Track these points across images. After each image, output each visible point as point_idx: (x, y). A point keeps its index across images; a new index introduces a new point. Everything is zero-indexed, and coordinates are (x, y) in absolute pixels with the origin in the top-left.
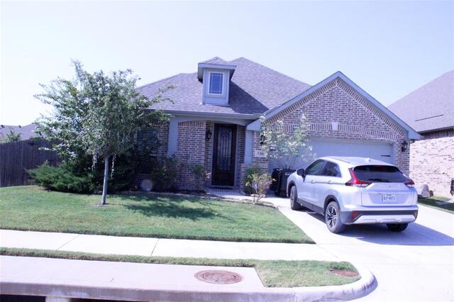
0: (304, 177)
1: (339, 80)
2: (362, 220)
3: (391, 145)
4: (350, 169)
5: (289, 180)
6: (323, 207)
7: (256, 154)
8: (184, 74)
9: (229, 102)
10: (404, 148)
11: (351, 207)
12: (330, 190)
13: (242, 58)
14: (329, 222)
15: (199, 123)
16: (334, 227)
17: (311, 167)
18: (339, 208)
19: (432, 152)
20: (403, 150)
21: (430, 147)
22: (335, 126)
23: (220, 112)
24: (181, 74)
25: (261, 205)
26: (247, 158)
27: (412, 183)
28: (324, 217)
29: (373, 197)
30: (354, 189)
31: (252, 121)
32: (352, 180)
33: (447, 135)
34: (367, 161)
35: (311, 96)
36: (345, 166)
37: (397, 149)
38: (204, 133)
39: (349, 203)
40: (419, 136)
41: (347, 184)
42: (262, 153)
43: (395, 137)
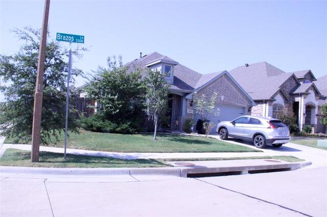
0: (234, 124)
1: (225, 75)
2: (276, 142)
3: (244, 108)
6: (252, 137)
7: (188, 111)
9: (174, 83)
16: (261, 146)
18: (264, 138)
20: (249, 111)
22: (222, 98)
25: (211, 138)
26: (184, 114)
30: (272, 130)
31: (187, 94)
32: (271, 126)
35: (213, 82)
36: (265, 120)
37: (247, 110)
41: (268, 128)
42: (190, 111)
43: (246, 105)
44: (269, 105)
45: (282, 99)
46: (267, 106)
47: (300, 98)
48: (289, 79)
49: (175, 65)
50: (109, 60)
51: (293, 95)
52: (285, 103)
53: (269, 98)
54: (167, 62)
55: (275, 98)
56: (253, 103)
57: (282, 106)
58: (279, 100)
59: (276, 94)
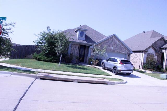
0: (107, 61)
1: (114, 36)
2: (122, 72)
3: (126, 54)
4: (120, 61)
5: (102, 62)
6: (112, 69)
7: (92, 54)
8: (71, 29)
9: (85, 40)
10: (129, 55)
11: (120, 69)
12: (115, 65)
13: (85, 25)
14: (114, 72)
15: (77, 45)
16: (115, 73)
17: (109, 59)
18: (117, 69)
19: (135, 57)
20: (129, 56)
21: (135, 55)
22: (112, 48)
23: (83, 42)
24: (69, 29)
25: (95, 67)
26: (89, 55)
27: (132, 64)
28: (113, 71)
29: (125, 67)
30: (121, 65)
31: (91, 45)
32: (120, 63)
33: (140, 53)
34: (123, 59)
35: (107, 40)
36: (119, 60)
37: (127, 56)
38: (78, 47)
39: (119, 68)
40: (133, 52)
41: (119, 64)
42: (93, 54)
43: (127, 52)
44: (144, 54)
45: (153, 51)
46: (143, 54)
47: (165, 50)
48: (160, 40)
49: (86, 31)
50: (47, 28)
51: (161, 49)
52: (155, 53)
53: (144, 50)
54: (82, 29)
55: (148, 50)
56: (131, 52)
57: (153, 54)
58: (151, 51)
59: (149, 48)
